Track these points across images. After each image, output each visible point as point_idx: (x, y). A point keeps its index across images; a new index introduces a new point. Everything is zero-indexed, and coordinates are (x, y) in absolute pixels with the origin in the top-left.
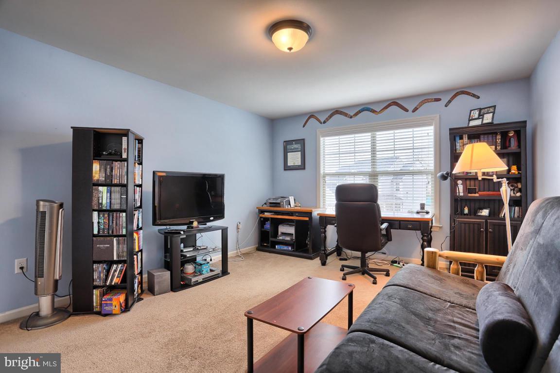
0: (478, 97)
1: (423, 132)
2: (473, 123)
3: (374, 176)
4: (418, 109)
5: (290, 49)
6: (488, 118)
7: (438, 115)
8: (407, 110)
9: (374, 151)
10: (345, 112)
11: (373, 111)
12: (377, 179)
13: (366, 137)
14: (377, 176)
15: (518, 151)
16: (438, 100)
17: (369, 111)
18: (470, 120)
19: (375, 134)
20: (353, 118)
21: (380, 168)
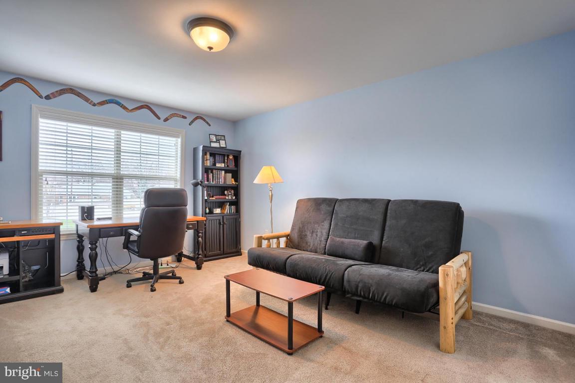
0: (210, 125)
1: (171, 142)
2: (213, 145)
3: (120, 179)
4: (168, 120)
5: (211, 48)
6: (223, 144)
7: (185, 131)
8: (159, 118)
9: (118, 151)
10: (86, 95)
11: (125, 108)
12: (122, 182)
13: (111, 132)
14: (123, 179)
15: (236, 169)
16: (184, 117)
17: (119, 105)
18: (210, 142)
19: (120, 132)
20: (96, 107)
21: (123, 172)
